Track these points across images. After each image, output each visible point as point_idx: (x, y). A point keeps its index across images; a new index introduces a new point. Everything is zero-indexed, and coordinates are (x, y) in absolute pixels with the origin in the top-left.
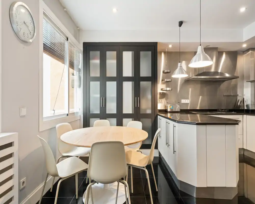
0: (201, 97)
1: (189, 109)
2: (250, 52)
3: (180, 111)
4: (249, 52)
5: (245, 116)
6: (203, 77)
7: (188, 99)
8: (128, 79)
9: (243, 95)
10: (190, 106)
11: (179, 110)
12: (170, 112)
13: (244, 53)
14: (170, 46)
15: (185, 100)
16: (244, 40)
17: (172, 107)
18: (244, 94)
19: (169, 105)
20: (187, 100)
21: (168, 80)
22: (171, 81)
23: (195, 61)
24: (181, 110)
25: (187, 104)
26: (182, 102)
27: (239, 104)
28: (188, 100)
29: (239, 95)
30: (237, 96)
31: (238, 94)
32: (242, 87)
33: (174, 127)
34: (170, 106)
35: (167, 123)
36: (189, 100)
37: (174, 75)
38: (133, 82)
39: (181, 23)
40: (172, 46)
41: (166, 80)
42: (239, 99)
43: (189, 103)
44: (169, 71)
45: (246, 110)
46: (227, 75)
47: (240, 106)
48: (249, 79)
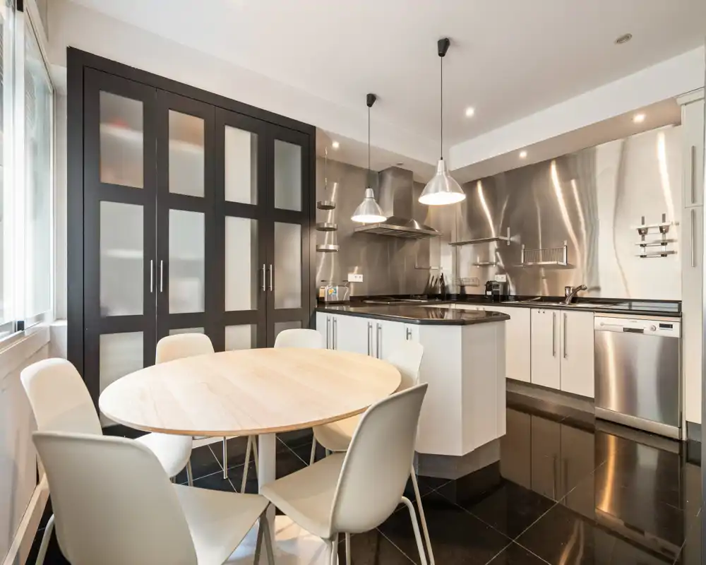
6: (397, 227)
8: (239, 210)
9: (440, 268)
14: (336, 145)
15: (354, 276)
17: (335, 291)
18: (441, 266)
20: (358, 276)
26: (349, 280)
27: (433, 285)
29: (433, 268)
30: (429, 269)
31: (431, 265)
32: (438, 254)
36: (362, 276)
37: (357, 214)
38: (255, 221)
39: (371, 99)
40: (340, 145)
42: (432, 273)
46: (417, 227)
47: (435, 288)
48: (450, 240)
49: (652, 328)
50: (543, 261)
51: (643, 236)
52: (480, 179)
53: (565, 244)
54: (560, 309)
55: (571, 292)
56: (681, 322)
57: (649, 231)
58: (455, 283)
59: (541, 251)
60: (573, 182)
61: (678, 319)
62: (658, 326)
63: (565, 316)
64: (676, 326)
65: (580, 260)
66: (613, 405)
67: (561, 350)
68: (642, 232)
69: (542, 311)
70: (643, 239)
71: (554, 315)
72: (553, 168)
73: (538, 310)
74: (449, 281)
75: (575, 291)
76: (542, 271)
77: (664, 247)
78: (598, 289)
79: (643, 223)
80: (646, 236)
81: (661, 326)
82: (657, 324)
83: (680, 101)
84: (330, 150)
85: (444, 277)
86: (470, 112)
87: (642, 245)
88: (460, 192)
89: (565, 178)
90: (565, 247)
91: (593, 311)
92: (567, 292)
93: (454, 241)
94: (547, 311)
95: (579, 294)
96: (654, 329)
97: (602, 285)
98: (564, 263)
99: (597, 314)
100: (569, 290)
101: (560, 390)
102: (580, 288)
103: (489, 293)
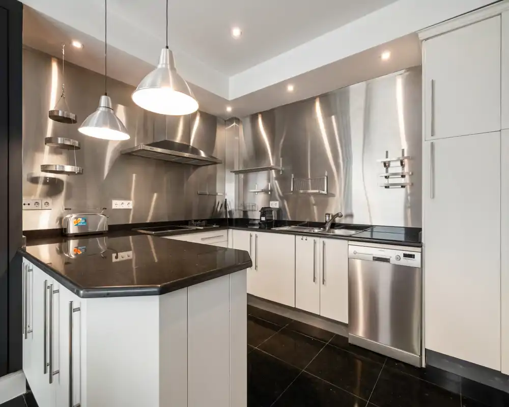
0: (155, 195)
1: (130, 223)
2: (234, 124)
3: (107, 230)
4: (232, 125)
5: (230, 230)
7: (128, 198)
9: (224, 194)
10: (133, 216)
11: (105, 229)
12: (76, 236)
13: (227, 122)
15: (120, 202)
16: (230, 98)
17: (84, 221)
18: (226, 192)
19: (74, 216)
20: (126, 202)
21: (68, 143)
22: (78, 148)
23: (153, 85)
24: (109, 226)
25: (127, 211)
26: (114, 207)
27: (219, 209)
28: (129, 202)
29: (219, 194)
30: (216, 195)
31: (217, 192)
32: (223, 181)
33: (72, 310)
34: (76, 218)
35: (48, 290)
36: (131, 202)
40: (83, 46)
41: (60, 141)
42: (219, 200)
43: (130, 209)
44: (72, 116)
45: (229, 219)
46: (203, 154)
47: (220, 213)
48: (233, 168)
49: (397, 258)
50: (312, 189)
51: (387, 169)
52: (260, 113)
53: (326, 174)
54: (320, 237)
55: (331, 218)
56: (422, 252)
57: (392, 164)
58: (237, 208)
59: (310, 181)
60: (333, 117)
61: (419, 249)
62: (402, 256)
63: (324, 244)
64: (418, 256)
65: (338, 189)
66: (360, 332)
67: (320, 277)
68: (386, 165)
69: (305, 238)
70: (387, 172)
71: (315, 243)
72: (318, 106)
73: (301, 237)
74: (232, 206)
75: (334, 217)
76: (312, 199)
77: (403, 179)
78: (351, 216)
79: (387, 157)
80: (389, 169)
81: (405, 255)
82: (401, 254)
83: (422, 36)
84: (70, 50)
85: (228, 202)
86: (236, 32)
87: (386, 177)
88: (189, 95)
89: (327, 114)
90: (326, 177)
91: (349, 240)
92: (327, 218)
93: (236, 169)
94: (309, 238)
95: (337, 220)
96: (398, 258)
97: (355, 212)
98: (325, 192)
99: (351, 243)
100: (329, 217)
101: (319, 315)
102: (337, 215)
103: (263, 219)
